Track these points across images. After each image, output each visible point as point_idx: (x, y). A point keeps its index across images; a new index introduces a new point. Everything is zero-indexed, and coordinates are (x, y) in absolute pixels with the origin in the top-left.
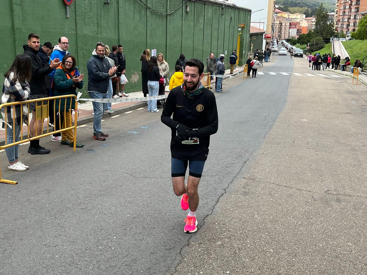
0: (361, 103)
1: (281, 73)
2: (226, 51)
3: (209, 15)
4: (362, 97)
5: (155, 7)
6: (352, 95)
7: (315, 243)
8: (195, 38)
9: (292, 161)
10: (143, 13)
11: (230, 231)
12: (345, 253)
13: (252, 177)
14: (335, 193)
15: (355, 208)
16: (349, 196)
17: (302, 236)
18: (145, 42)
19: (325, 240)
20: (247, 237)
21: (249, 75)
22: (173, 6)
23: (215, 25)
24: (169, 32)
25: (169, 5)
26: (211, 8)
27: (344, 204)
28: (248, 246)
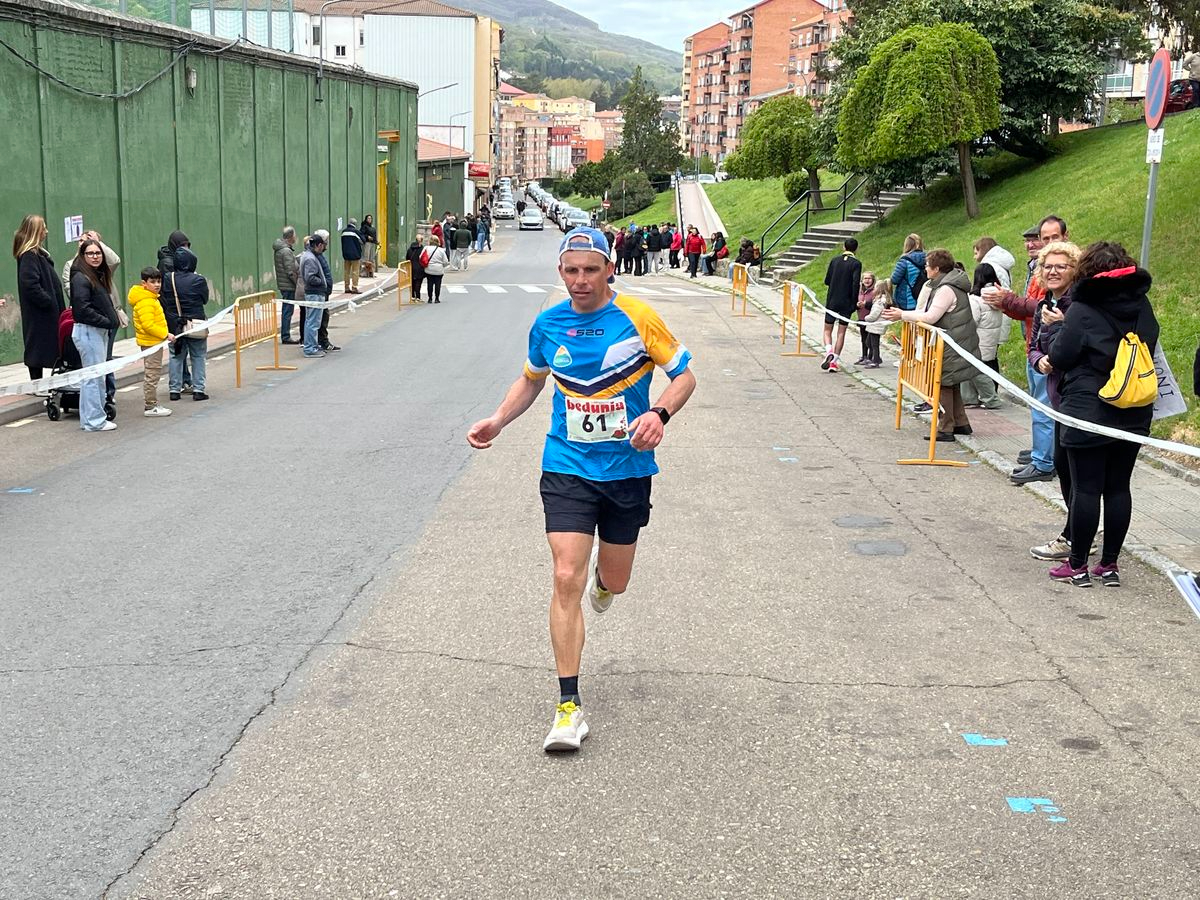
0: (750, 373)
1: (520, 286)
2: (340, 220)
3: (272, 100)
4: (754, 353)
5: (70, 71)
6: (727, 350)
7: (544, 849)
8: (225, 176)
9: (513, 571)
10: (26, 94)
11: (263, 840)
12: (634, 871)
13: (373, 639)
14: (632, 668)
15: (686, 716)
16: (674, 673)
17: (505, 832)
18: (39, 190)
19: (578, 836)
20: (319, 858)
21: (419, 296)
22: (138, 70)
23: (296, 135)
24: (128, 156)
25: (123, 67)
26: (276, 77)
27: (654, 702)
28: (318, 887)
